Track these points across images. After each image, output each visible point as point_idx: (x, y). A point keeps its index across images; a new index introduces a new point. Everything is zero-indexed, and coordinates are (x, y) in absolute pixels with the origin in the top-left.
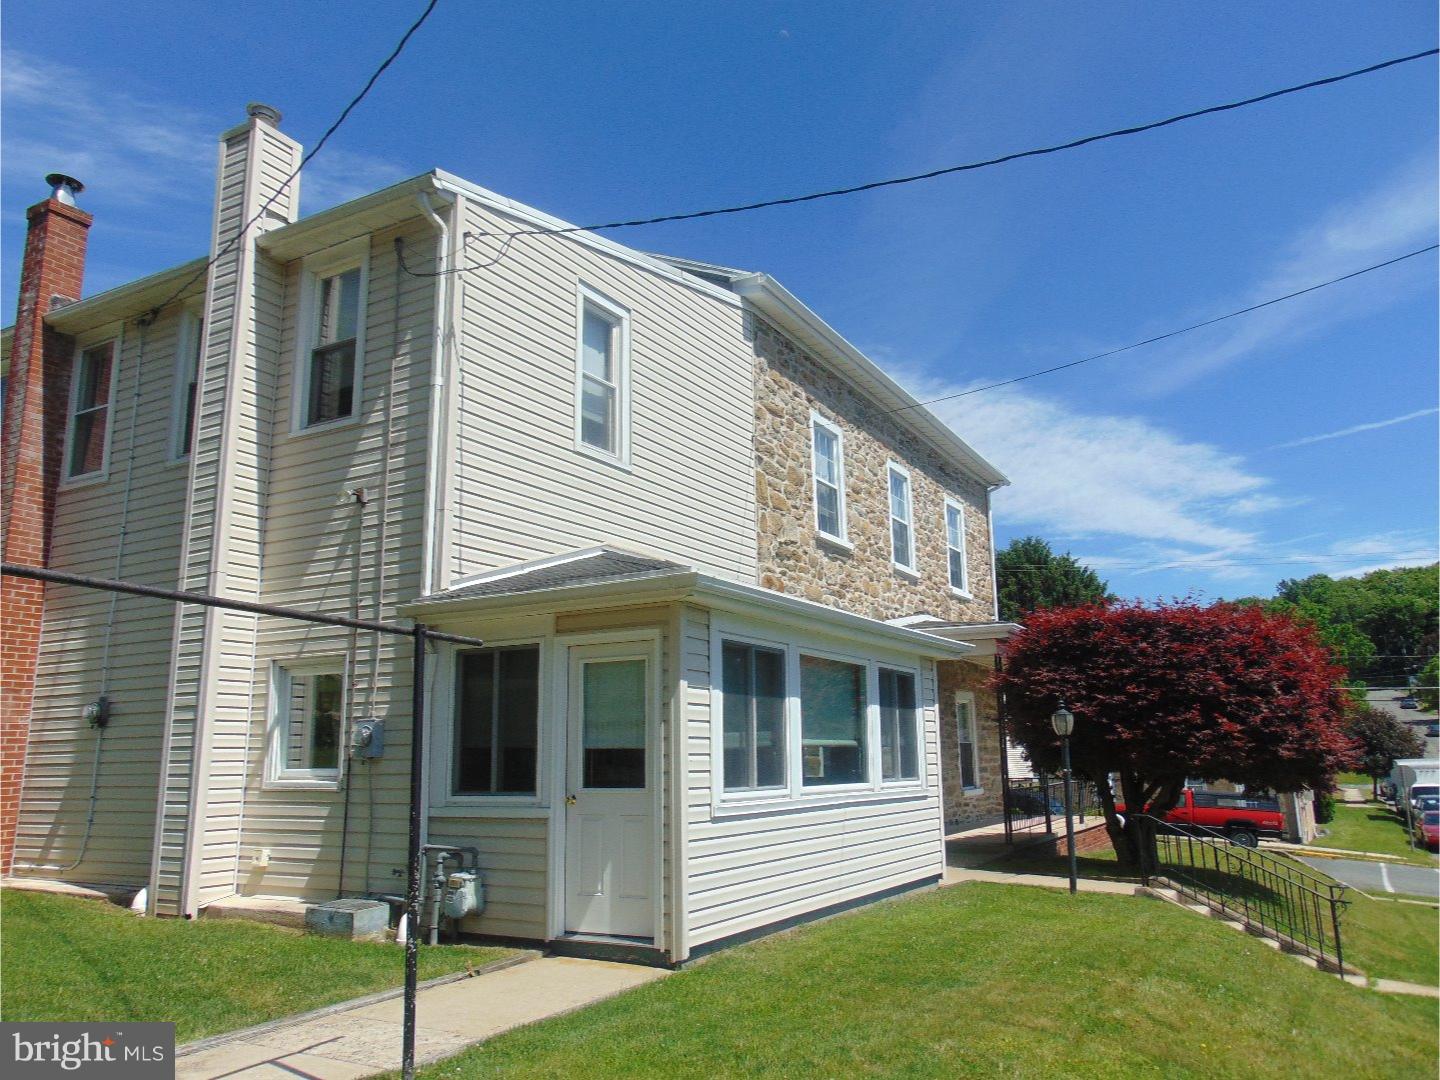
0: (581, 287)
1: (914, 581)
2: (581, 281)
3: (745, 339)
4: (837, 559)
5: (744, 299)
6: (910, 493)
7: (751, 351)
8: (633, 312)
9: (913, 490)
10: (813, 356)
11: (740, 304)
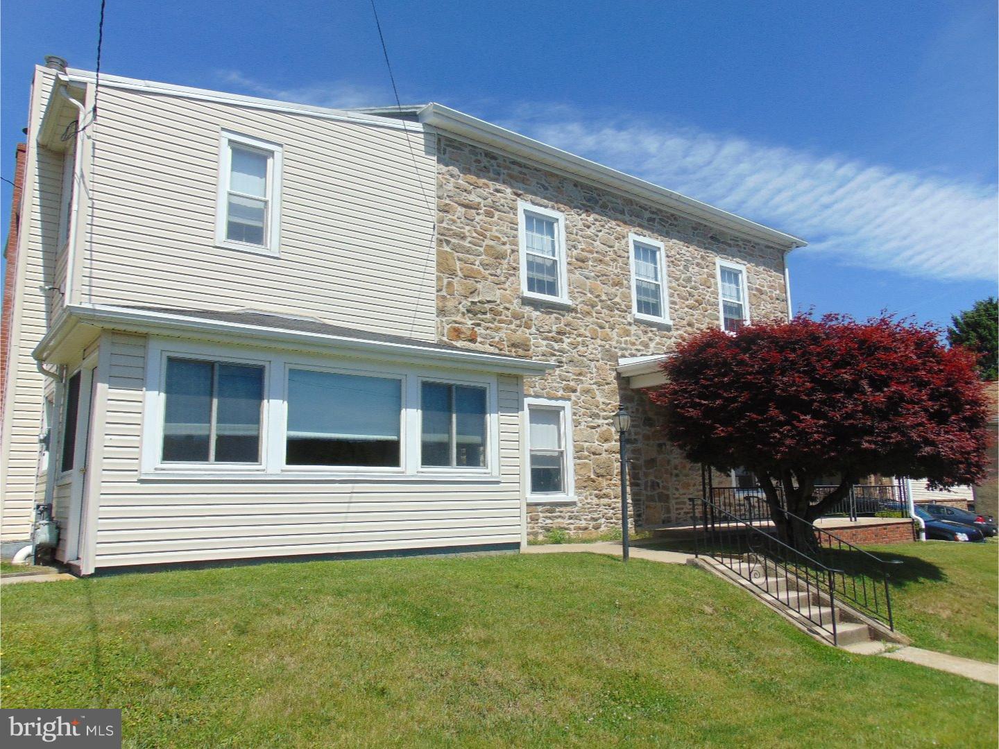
0: (225, 134)
1: (668, 328)
2: (223, 129)
3: (426, 154)
4: (552, 313)
5: (425, 125)
6: (664, 259)
7: (434, 163)
8: (285, 146)
9: (668, 256)
10: (519, 160)
11: (422, 130)
